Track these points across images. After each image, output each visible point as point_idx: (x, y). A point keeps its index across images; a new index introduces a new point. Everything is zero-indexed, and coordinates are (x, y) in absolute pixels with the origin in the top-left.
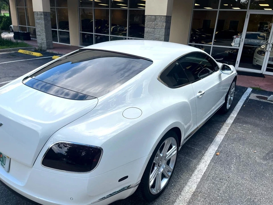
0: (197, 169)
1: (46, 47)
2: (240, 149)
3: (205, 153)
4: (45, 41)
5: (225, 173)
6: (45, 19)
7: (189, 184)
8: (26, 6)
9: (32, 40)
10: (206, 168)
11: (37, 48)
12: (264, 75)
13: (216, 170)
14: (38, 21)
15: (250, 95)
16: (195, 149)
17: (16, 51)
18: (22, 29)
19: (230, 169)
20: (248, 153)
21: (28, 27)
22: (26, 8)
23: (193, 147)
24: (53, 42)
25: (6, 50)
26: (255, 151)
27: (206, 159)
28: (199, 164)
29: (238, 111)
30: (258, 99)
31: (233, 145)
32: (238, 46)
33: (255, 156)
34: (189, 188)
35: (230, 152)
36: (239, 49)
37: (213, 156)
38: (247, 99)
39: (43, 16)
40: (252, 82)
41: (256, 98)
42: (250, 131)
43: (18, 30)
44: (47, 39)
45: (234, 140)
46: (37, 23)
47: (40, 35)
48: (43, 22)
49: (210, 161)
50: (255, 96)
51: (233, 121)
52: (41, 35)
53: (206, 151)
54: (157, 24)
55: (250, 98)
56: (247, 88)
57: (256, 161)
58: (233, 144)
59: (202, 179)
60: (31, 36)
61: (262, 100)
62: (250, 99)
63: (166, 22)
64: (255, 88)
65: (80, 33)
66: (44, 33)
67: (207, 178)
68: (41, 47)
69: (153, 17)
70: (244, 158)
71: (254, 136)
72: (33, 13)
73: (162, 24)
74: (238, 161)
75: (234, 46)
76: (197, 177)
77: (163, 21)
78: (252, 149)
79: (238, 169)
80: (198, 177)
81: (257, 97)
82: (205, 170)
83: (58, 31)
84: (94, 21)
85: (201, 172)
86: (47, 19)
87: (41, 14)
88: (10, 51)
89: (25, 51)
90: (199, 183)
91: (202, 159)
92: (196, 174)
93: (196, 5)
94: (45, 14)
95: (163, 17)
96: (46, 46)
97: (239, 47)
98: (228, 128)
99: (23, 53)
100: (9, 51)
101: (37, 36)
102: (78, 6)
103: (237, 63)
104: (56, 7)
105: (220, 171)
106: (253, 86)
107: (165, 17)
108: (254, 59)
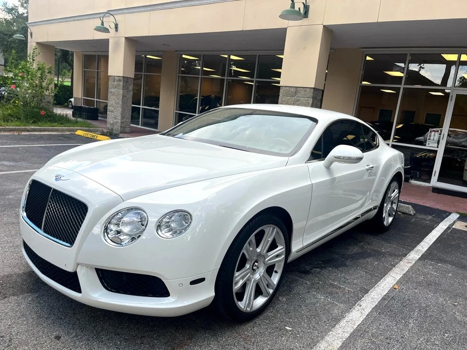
0: (346, 318)
1: (119, 131)
2: (429, 298)
3: (363, 296)
4: (119, 121)
5: (396, 330)
6: (125, 88)
7: (327, 338)
8: (99, 68)
9: (100, 120)
10: (362, 319)
11: (105, 131)
13: (380, 324)
14: (113, 90)
15: (454, 222)
16: (345, 289)
17: (73, 133)
18: (87, 102)
19: (406, 325)
20: (443, 305)
21: (97, 101)
22: (98, 72)
23: (342, 285)
24: (131, 125)
25: (57, 129)
26: (456, 304)
27: (363, 306)
28: (349, 312)
29: (431, 244)
31: (416, 291)
32: (436, 146)
33: (454, 311)
34: (327, 344)
35: (409, 300)
36: (437, 151)
37: (377, 302)
38: (449, 228)
39: (121, 83)
40: (461, 205)
41: (464, 228)
42: (449, 273)
43: (81, 104)
44: (123, 118)
45: (419, 284)
46: (112, 92)
47: (112, 111)
48: (121, 92)
49: (371, 309)
50: (463, 226)
51: (419, 257)
52: (115, 110)
53: (365, 294)
54: (298, 100)
55: (454, 227)
56: (450, 213)
57: (456, 318)
58: (416, 289)
59: (352, 335)
60: (99, 115)
63: (313, 98)
64: (465, 214)
65: (176, 113)
66: (120, 109)
67: (362, 334)
68: (112, 129)
69: (293, 90)
70: (433, 311)
71: (455, 282)
72: (108, 77)
73: (307, 100)
74: (423, 315)
75: (429, 145)
76: (343, 330)
77: (308, 96)
78: (449, 300)
79: (420, 327)
80: (346, 331)
82: (360, 322)
83: (142, 108)
85: (353, 323)
86: (128, 88)
87: (120, 80)
88: (63, 131)
89: (86, 132)
90: (347, 339)
91: (356, 305)
92: (343, 325)
94: (125, 79)
95: (308, 90)
96: (119, 128)
97: (438, 147)
98: (410, 265)
99: (82, 135)
100: (61, 131)
101: (108, 113)
102: (178, 72)
103: (434, 175)
104: (143, 73)
105: (387, 326)
106: (461, 212)
107: (312, 90)
108: (465, 171)
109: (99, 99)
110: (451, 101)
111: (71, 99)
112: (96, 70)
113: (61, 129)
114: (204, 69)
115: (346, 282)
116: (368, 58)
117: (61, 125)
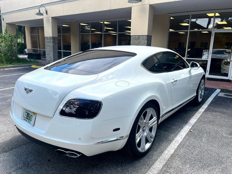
0: (175, 140)
2: (210, 127)
3: (181, 130)
4: (53, 59)
5: (197, 143)
7: (168, 149)
8: (39, 33)
9: (42, 59)
10: (182, 140)
12: (230, 80)
13: (190, 141)
14: (48, 44)
15: (218, 93)
16: (172, 128)
17: (30, 67)
18: (34, 51)
19: (202, 140)
20: (217, 130)
22: (38, 35)
23: (171, 126)
25: (22, 66)
26: (223, 129)
27: (181, 134)
28: (176, 137)
29: (209, 104)
30: (225, 96)
31: (204, 126)
33: (222, 133)
34: (168, 152)
35: (201, 129)
36: (208, 60)
37: (187, 132)
38: (216, 96)
39: (52, 40)
40: (221, 85)
41: (223, 96)
42: (218, 116)
43: (31, 52)
44: (54, 57)
45: (205, 122)
46: (47, 45)
47: (48, 55)
48: (52, 44)
49: (185, 135)
50: (223, 94)
51: (204, 110)
52: (50, 54)
53: (182, 129)
54: (140, 42)
55: (218, 95)
56: (216, 89)
57: (223, 136)
58: (204, 125)
59: (178, 147)
60: (41, 56)
61: (228, 97)
62: (218, 96)
63: (147, 40)
64: (223, 89)
66: (52, 53)
67: (182, 146)
69: (137, 37)
70: (213, 133)
71: (221, 120)
72: (44, 38)
73: (144, 41)
74: (208, 135)
76: (174, 145)
77: (144, 39)
78: (219, 128)
79: (208, 141)
80: (175, 145)
81: (225, 95)
83: (63, 51)
84: (91, 44)
85: (178, 142)
86: (55, 42)
87: (51, 39)
88: (25, 66)
89: (37, 66)
90: (176, 149)
91: (178, 134)
92: (174, 143)
94: (53, 38)
95: (144, 36)
97: (208, 58)
98: (200, 115)
99: (35, 67)
100: (24, 67)
101: (46, 55)
102: (79, 32)
103: (207, 72)
104: (61, 34)
105: (193, 141)
106: (221, 88)
107: (147, 36)
108: (221, 68)
109: (40, 49)
110: (213, 36)
111: (25, 50)
112: (37, 35)
113: (24, 65)
114: (92, 29)
115: (173, 124)
116: (171, 18)
117: (23, 64)
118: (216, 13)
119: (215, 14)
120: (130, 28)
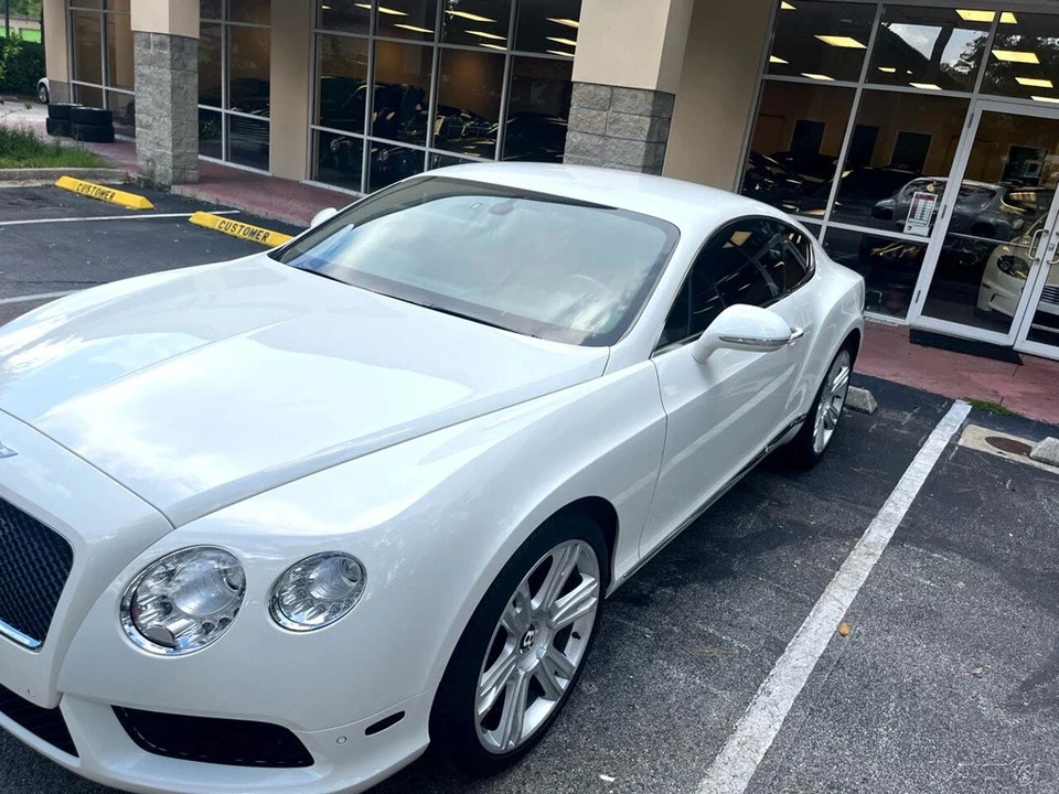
0: (738, 734)
1: (170, 177)
2: (921, 658)
3: (773, 664)
4: (169, 152)
5: (850, 760)
6: (177, 65)
8: (109, 5)
9: (120, 142)
10: (773, 734)
11: (134, 175)
12: (1018, 352)
13: (814, 746)
14: (146, 70)
15: (962, 429)
16: (731, 645)
17: (50, 182)
18: (84, 94)
19: (872, 743)
20: (950, 677)
21: (107, 91)
22: (105, 15)
23: (726, 633)
24: (200, 157)
25: (9, 173)
26: (978, 671)
27: (774, 693)
28: (743, 715)
29: (914, 495)
30: (994, 451)
31: (889, 638)
32: (926, 234)
33: (975, 693)
35: (875, 666)
36: (927, 244)
37: (805, 680)
38: (950, 446)
39: (167, 52)
40: (974, 377)
41: (985, 446)
42: (957, 579)
43: (67, 100)
44: (176, 144)
45: (894, 615)
46: (142, 75)
47: (148, 127)
48: (167, 75)
49: (792, 702)
50: (980, 438)
51: (891, 535)
52: (155, 124)
53: (778, 656)
54: (616, 121)
55: (961, 442)
56: (951, 402)
57: (979, 713)
58: (888, 632)
59: (754, 783)
60: (116, 125)
61: (1008, 455)
62: (960, 447)
63: (652, 116)
64: (982, 403)
65: (313, 130)
66: (168, 121)
67: (775, 779)
68: (152, 173)
69: (604, 93)
70: (929, 697)
71: (973, 605)
72: (131, 36)
73: (639, 121)
74: (907, 709)
75: (910, 232)
76: (734, 772)
77: (640, 111)
78: (962, 661)
79: (904, 745)
80: (738, 772)
81: (991, 440)
82: (770, 743)
83: (227, 115)
84: (372, 88)
85: (754, 747)
86: (185, 66)
87: (161, 45)
88: (24, 177)
89: (84, 183)
91: (759, 692)
92: (732, 755)
93: (773, 59)
94: (177, 42)
95: (641, 95)
96: (170, 171)
97: (929, 235)
98: (872, 561)
99: (74, 189)
100: (20, 180)
101: (137, 129)
102: (313, 23)
103: (917, 301)
104: (223, 22)
105: (831, 748)
106: (974, 397)
107: (651, 96)
108: (982, 288)
109: (113, 87)
112: (102, 11)
113: (20, 173)
114: (381, 9)
115: (735, 623)
117: (17, 163)
118: (1004, 14)
119: (998, 17)
120: (576, 29)
